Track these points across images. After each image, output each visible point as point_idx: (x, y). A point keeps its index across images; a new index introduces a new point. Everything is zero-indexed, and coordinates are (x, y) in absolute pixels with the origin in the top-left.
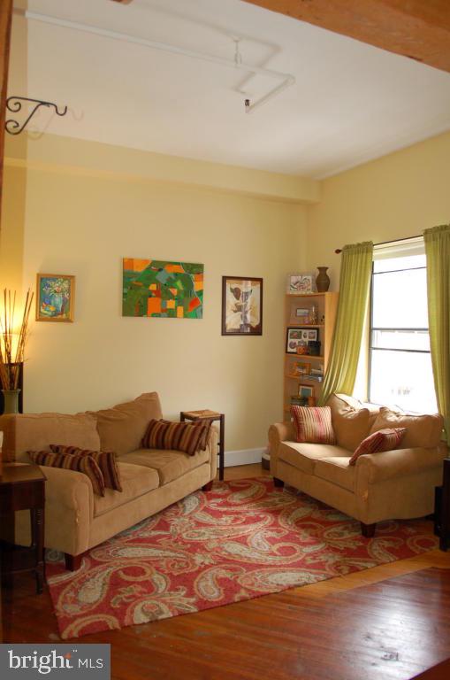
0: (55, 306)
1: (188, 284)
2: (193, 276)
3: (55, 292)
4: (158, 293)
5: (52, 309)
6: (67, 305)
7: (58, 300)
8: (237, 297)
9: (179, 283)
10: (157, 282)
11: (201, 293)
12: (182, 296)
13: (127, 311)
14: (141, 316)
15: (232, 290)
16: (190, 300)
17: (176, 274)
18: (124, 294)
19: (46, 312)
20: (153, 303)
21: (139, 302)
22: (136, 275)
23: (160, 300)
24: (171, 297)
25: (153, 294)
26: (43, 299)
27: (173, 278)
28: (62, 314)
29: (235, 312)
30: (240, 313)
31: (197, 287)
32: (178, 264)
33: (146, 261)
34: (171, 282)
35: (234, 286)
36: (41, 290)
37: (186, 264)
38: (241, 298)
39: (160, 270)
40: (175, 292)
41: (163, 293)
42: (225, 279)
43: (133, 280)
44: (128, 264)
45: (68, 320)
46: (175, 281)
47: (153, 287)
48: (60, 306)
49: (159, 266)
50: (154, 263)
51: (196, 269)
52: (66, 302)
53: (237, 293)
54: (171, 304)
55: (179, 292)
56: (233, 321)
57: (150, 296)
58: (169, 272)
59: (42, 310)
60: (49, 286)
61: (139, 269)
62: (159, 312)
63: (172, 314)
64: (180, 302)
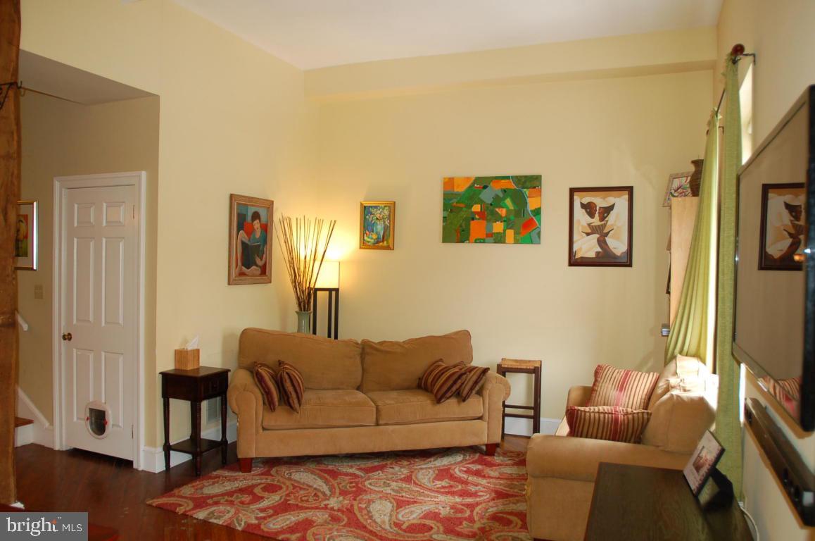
0: (378, 233)
1: (520, 201)
2: (527, 192)
3: (377, 219)
4: (482, 215)
5: (374, 236)
6: (387, 233)
7: (380, 227)
8: (591, 215)
9: (508, 202)
10: (481, 202)
11: (538, 212)
12: (512, 218)
13: (447, 238)
14: (463, 242)
15: (583, 206)
16: (522, 221)
17: (505, 191)
18: (444, 218)
19: (369, 240)
20: (476, 227)
21: (461, 226)
22: (457, 195)
23: (485, 222)
24: (498, 218)
25: (477, 217)
26: (366, 226)
27: (501, 195)
28: (383, 241)
29: (588, 234)
30: (596, 236)
31: (532, 204)
32: (507, 178)
33: (468, 178)
34: (498, 201)
35: (586, 200)
36: (365, 218)
37: (517, 177)
38: (597, 215)
39: (485, 187)
40: (503, 212)
41: (489, 214)
42: (573, 191)
43: (454, 201)
44: (449, 183)
45: (388, 248)
46: (504, 198)
47: (476, 208)
48: (382, 234)
49: (483, 183)
50: (478, 180)
51: (533, 182)
52: (386, 229)
53: (589, 208)
54: (498, 227)
55: (508, 211)
56: (587, 247)
57: (473, 219)
58: (495, 189)
59: (366, 238)
60: (371, 214)
61: (461, 189)
62: (484, 237)
63: (499, 239)
64: (509, 224)
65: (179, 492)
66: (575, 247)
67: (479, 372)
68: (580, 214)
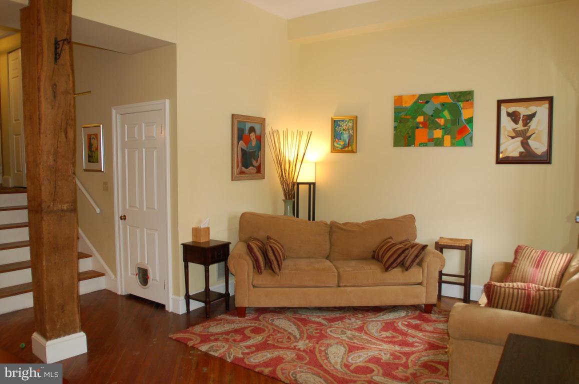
0: (344, 141)
1: (456, 112)
2: (461, 104)
3: (344, 130)
4: (425, 124)
5: (342, 143)
6: (352, 140)
7: (346, 136)
8: (516, 122)
9: (446, 114)
10: (424, 114)
11: (470, 120)
12: (449, 125)
13: (396, 144)
14: (410, 146)
15: (509, 114)
16: (457, 128)
17: (443, 105)
18: (395, 128)
19: (338, 146)
20: (421, 134)
21: (408, 134)
22: (405, 109)
23: (427, 130)
24: (438, 126)
25: (421, 126)
26: (336, 136)
27: (440, 107)
28: (348, 147)
29: (513, 138)
30: (520, 139)
31: (465, 115)
32: (445, 94)
33: (413, 96)
34: (437, 113)
35: (511, 110)
36: (335, 129)
37: (453, 93)
38: (521, 122)
39: (427, 102)
40: (442, 121)
41: (430, 123)
42: (500, 103)
43: (402, 115)
44: (398, 100)
45: (352, 152)
46: (443, 111)
47: (420, 119)
48: (347, 141)
49: (425, 99)
50: (421, 96)
51: (466, 97)
52: (351, 137)
53: (514, 116)
54: (438, 133)
55: (446, 121)
56: (512, 148)
57: (418, 128)
58: (435, 103)
59: (335, 144)
60: (339, 126)
61: (408, 104)
62: (427, 141)
63: (439, 143)
64: (447, 131)
65: (193, 330)
66: (502, 149)
67: (419, 248)
68: (506, 122)
